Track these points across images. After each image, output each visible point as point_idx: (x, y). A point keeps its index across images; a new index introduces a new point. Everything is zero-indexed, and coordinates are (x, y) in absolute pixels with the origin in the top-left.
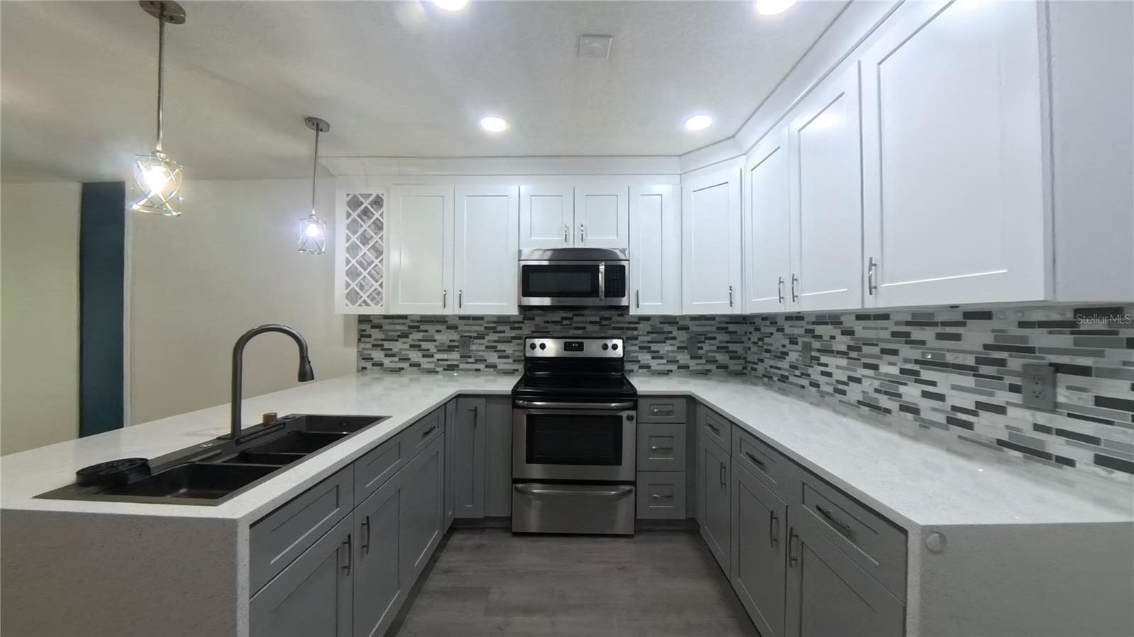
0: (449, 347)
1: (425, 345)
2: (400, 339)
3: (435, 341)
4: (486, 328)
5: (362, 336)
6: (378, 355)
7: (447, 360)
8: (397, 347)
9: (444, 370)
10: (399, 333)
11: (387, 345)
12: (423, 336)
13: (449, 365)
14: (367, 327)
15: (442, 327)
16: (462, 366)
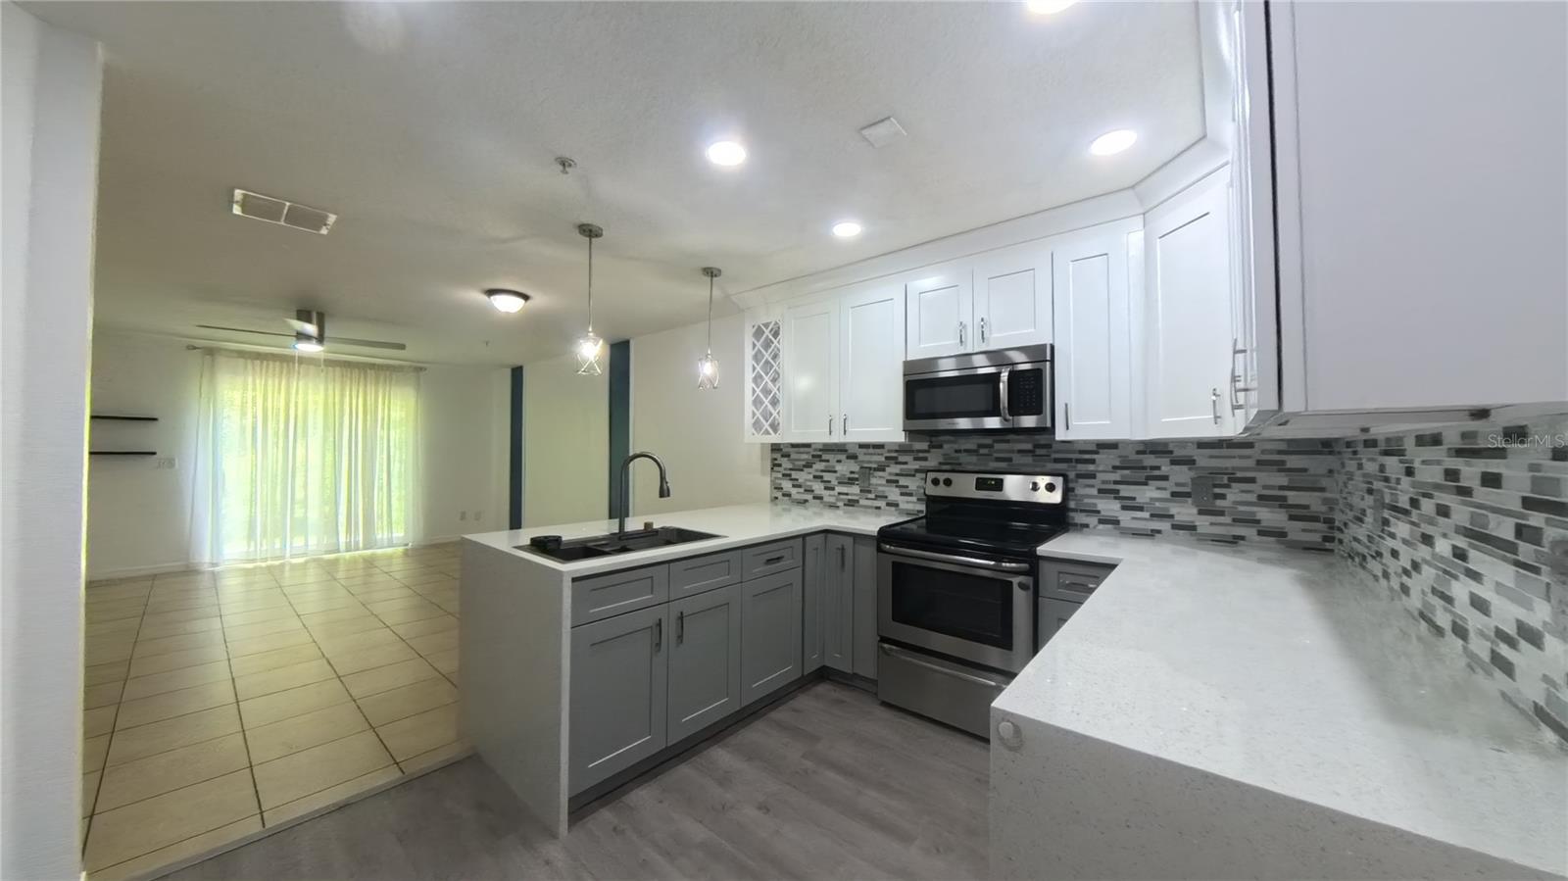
0: (849, 479)
1: (827, 476)
2: (805, 469)
3: (835, 472)
4: (887, 458)
5: (775, 465)
6: (787, 485)
7: (847, 494)
8: (803, 477)
9: (845, 505)
10: (804, 463)
11: (794, 475)
12: (826, 467)
13: (849, 500)
14: (777, 455)
15: (843, 457)
16: (863, 502)
